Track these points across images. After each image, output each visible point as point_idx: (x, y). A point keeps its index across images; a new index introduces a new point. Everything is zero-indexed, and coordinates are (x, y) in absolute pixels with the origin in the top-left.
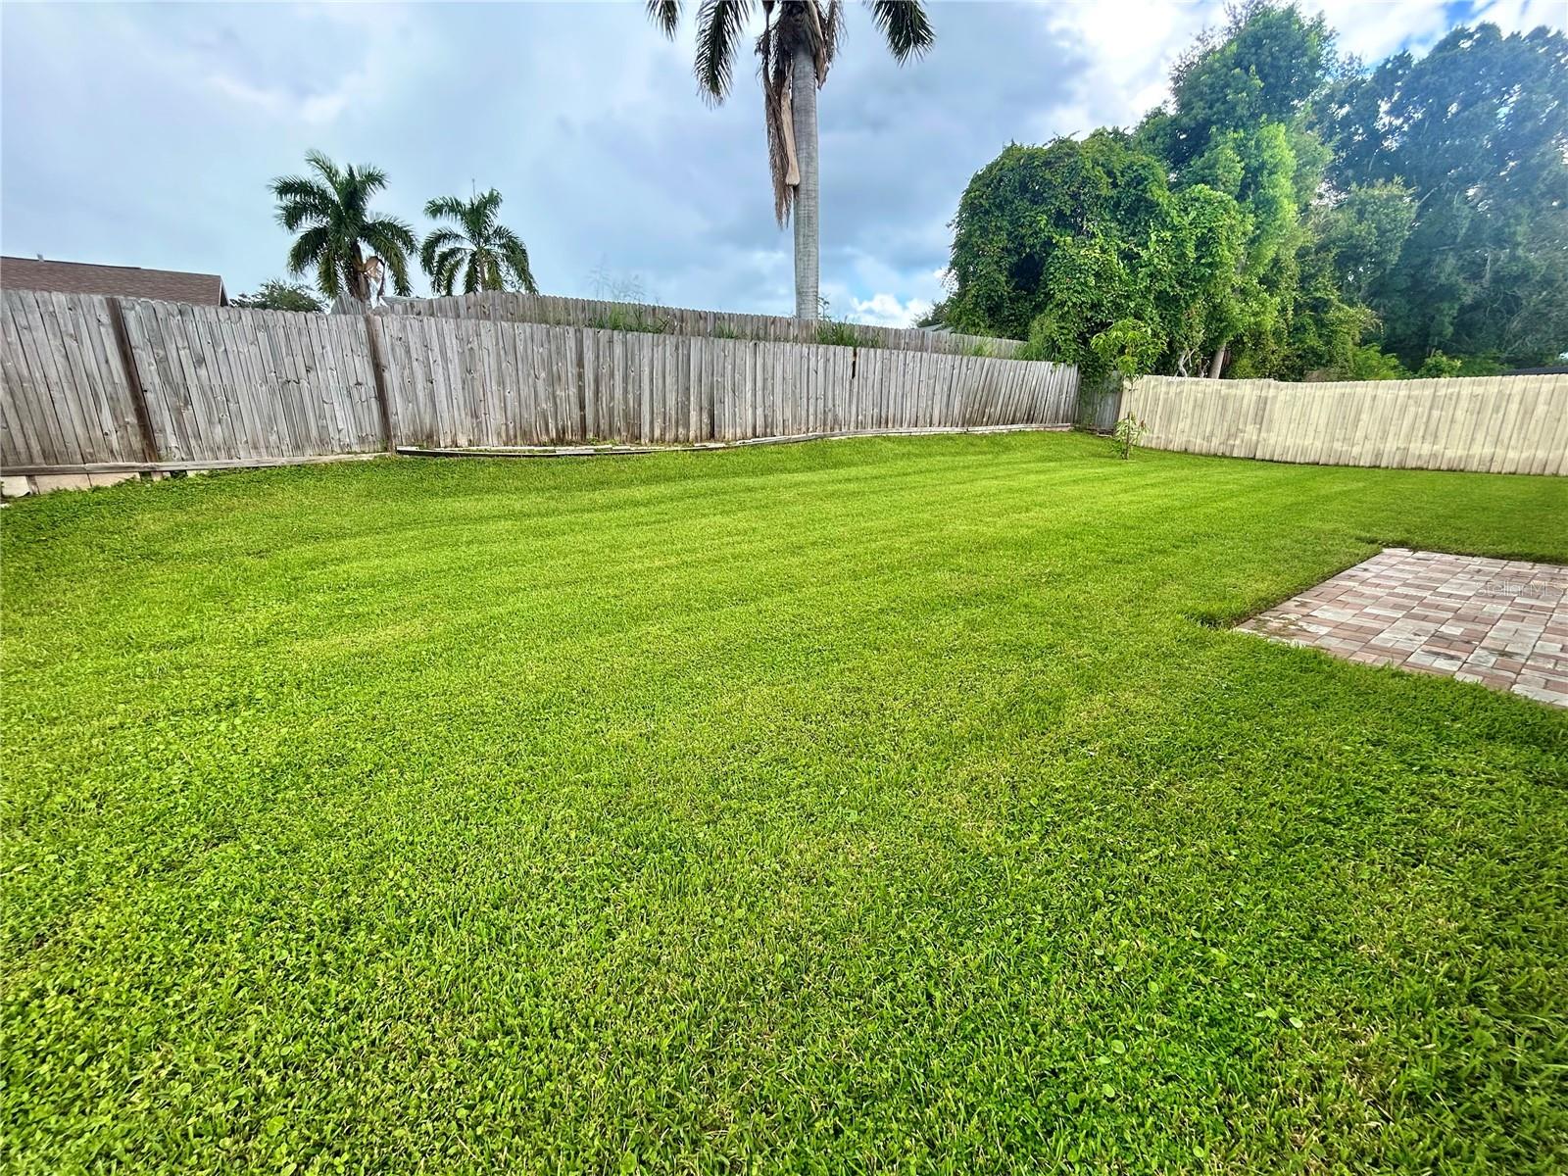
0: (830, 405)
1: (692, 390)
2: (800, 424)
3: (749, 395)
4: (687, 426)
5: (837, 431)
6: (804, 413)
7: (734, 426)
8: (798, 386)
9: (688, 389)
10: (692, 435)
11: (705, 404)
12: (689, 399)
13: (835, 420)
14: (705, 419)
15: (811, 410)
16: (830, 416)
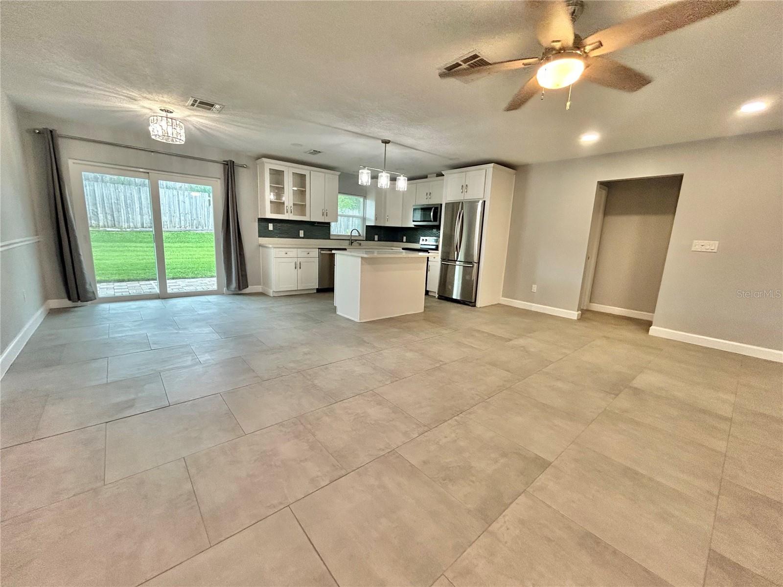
0: (195, 216)
1: (98, 205)
2: (175, 224)
3: (138, 210)
4: (98, 221)
5: (200, 228)
6: (177, 220)
7: (128, 222)
8: (172, 207)
9: (96, 204)
10: (101, 224)
11: (108, 211)
12: (97, 209)
13: (199, 223)
14: (109, 217)
15: (182, 218)
16: (195, 222)
